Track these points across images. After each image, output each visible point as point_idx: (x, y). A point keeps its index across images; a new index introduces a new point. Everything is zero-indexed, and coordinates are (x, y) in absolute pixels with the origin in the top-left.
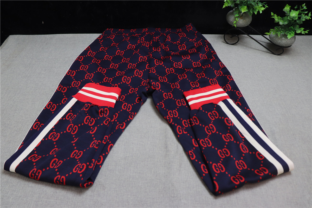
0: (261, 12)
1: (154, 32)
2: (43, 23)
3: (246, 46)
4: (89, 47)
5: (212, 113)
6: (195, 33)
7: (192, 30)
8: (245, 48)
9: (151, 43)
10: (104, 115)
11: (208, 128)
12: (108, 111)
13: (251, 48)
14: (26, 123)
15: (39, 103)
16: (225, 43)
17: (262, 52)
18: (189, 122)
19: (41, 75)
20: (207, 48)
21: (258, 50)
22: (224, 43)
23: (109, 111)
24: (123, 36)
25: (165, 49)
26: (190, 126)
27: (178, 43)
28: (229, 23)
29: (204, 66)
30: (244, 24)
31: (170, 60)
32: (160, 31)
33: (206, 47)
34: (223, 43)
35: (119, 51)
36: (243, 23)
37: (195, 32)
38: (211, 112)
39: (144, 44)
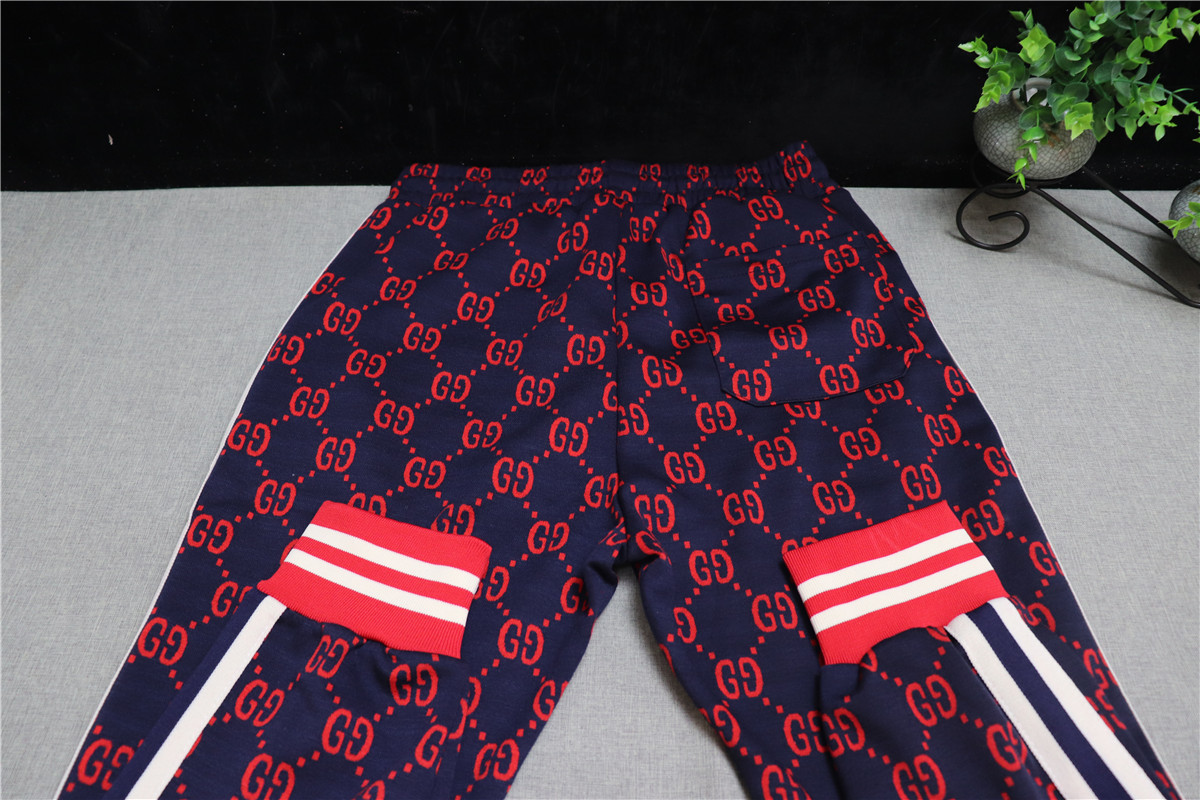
0: (1159, 134)
1: (634, 189)
2: (111, 142)
3: (1058, 258)
4: (332, 276)
5: (925, 688)
6: (825, 195)
7: (809, 177)
8: (1050, 266)
9: (622, 259)
10: (413, 695)
11: (909, 773)
12: (435, 680)
13: (1079, 266)
14: (47, 729)
15: (107, 608)
16: (959, 239)
17: (1129, 288)
18: (814, 729)
19: (108, 436)
20: (882, 285)
21: (1113, 279)
22: (954, 237)
23: (439, 676)
24: (487, 209)
25: (686, 280)
26: (820, 748)
27: (749, 251)
28: (990, 158)
29: (872, 389)
30: (1062, 167)
31: (715, 353)
32: (660, 184)
33: (881, 275)
34: (949, 238)
35: (470, 300)
36: (1058, 164)
37: (824, 189)
38: (919, 683)
39: (588, 268)
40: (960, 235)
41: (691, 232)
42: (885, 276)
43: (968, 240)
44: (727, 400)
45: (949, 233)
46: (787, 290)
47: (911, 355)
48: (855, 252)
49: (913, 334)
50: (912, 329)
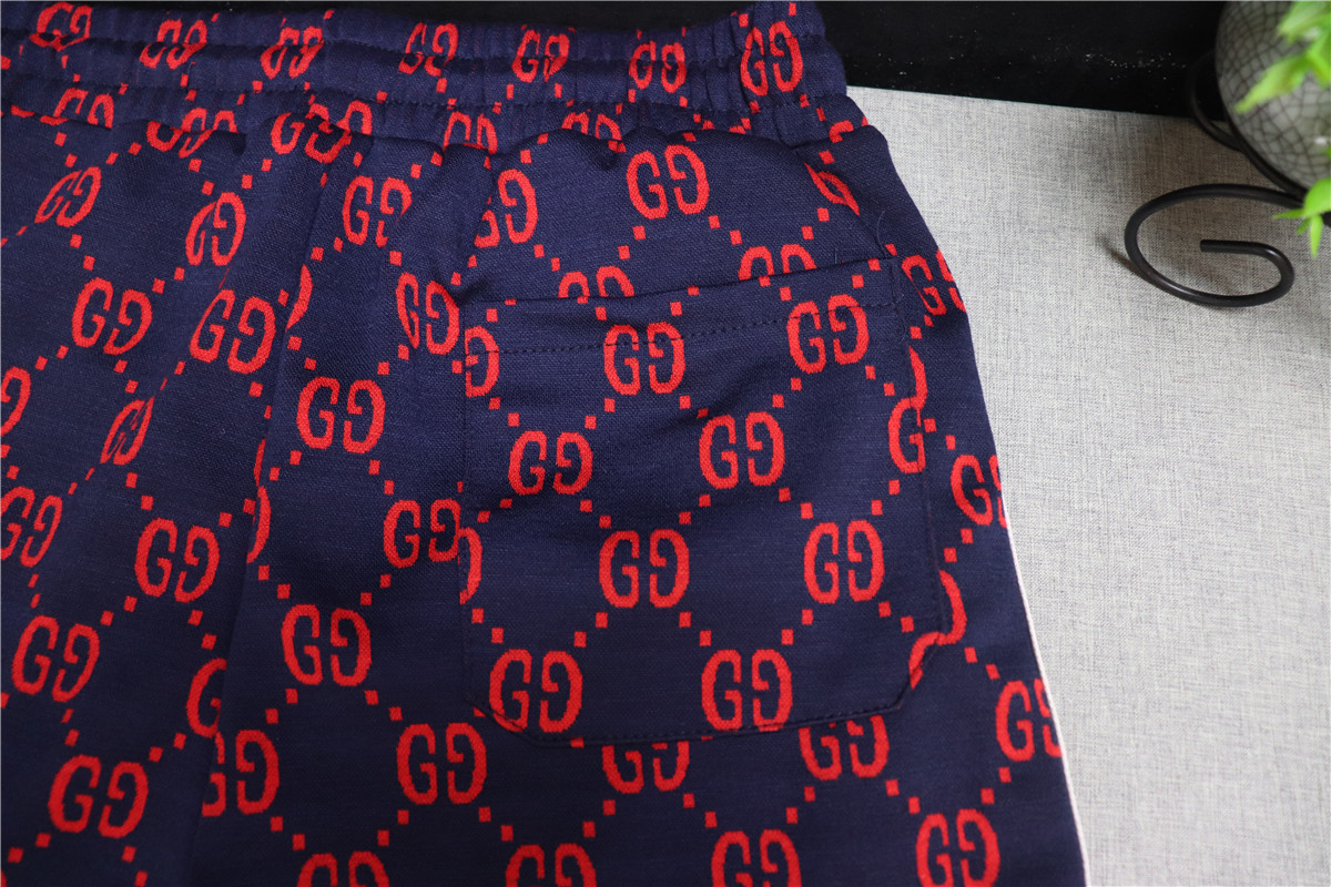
39: (206, 342)
40: (1123, 250)
41: (484, 229)
42: (919, 402)
43: (1138, 265)
44: (474, 723)
45: (1104, 242)
46: (685, 402)
47: (930, 650)
48: (861, 319)
49: (948, 582)
50: (948, 568)
